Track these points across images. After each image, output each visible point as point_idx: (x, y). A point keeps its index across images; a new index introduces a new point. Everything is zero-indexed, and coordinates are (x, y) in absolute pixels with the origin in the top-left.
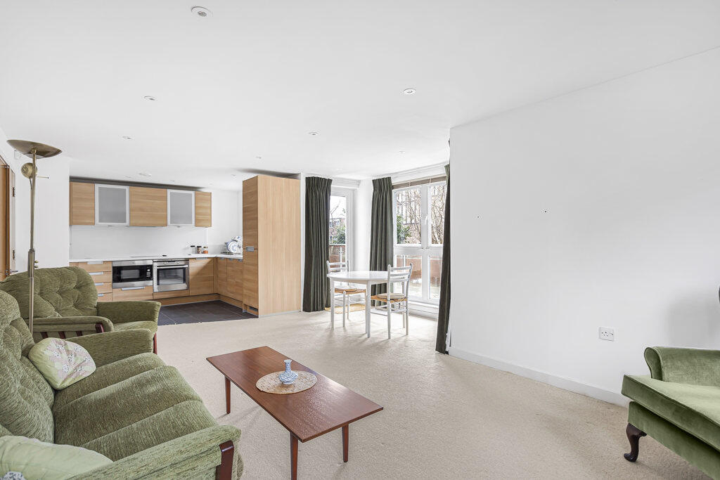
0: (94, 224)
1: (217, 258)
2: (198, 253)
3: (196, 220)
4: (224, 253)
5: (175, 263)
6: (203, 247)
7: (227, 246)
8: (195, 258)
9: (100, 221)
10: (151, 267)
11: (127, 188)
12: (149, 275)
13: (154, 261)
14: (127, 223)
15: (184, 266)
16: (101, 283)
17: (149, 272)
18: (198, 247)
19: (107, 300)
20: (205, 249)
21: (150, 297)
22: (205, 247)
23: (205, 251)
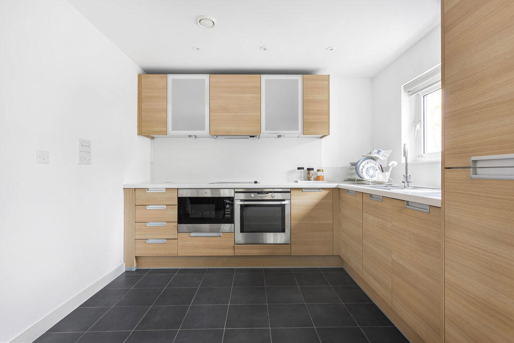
0: (165, 133)
1: (338, 189)
2: (309, 179)
3: (304, 122)
4: (349, 180)
5: (269, 196)
6: (315, 170)
7: (357, 169)
8: (301, 189)
9: (173, 129)
10: (232, 199)
11: (206, 77)
12: (228, 214)
13: (236, 190)
14: (206, 132)
15: (283, 203)
16: (163, 223)
17: (228, 209)
18: (309, 169)
19: (171, 249)
20: (319, 174)
21: (230, 252)
22: (318, 170)
23: (319, 176)
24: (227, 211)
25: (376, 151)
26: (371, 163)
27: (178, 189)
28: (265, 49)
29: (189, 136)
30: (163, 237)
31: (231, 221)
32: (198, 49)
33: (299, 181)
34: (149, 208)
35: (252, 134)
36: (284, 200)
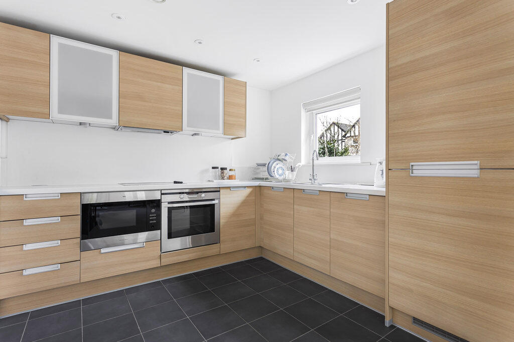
0: (47, 116)
1: (260, 187)
2: (223, 178)
3: (224, 123)
4: (256, 178)
5: (198, 197)
6: (228, 169)
8: (229, 188)
9: (61, 111)
10: (157, 204)
11: (114, 54)
12: (152, 220)
13: (163, 192)
14: (114, 121)
15: (213, 202)
16: (56, 242)
17: (153, 213)
18: (222, 169)
19: (72, 275)
20: (231, 173)
21: (155, 263)
22: (230, 170)
23: (232, 176)
24: (151, 217)
25: (283, 154)
26: (280, 165)
27: (81, 193)
28: (200, 43)
29: (81, 124)
30: (55, 261)
31: (157, 226)
32: (119, 18)
33: (215, 181)
34: (27, 223)
35: (167, 129)
36: (213, 200)
